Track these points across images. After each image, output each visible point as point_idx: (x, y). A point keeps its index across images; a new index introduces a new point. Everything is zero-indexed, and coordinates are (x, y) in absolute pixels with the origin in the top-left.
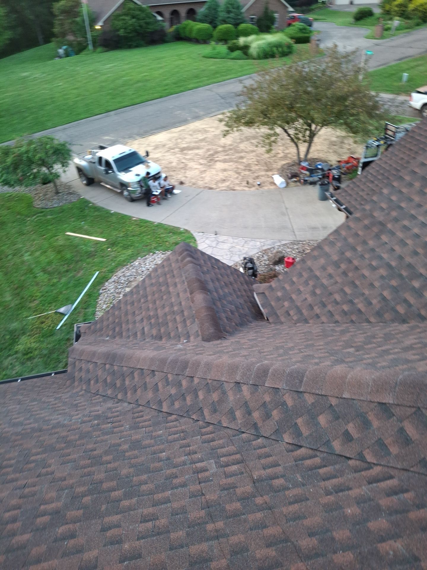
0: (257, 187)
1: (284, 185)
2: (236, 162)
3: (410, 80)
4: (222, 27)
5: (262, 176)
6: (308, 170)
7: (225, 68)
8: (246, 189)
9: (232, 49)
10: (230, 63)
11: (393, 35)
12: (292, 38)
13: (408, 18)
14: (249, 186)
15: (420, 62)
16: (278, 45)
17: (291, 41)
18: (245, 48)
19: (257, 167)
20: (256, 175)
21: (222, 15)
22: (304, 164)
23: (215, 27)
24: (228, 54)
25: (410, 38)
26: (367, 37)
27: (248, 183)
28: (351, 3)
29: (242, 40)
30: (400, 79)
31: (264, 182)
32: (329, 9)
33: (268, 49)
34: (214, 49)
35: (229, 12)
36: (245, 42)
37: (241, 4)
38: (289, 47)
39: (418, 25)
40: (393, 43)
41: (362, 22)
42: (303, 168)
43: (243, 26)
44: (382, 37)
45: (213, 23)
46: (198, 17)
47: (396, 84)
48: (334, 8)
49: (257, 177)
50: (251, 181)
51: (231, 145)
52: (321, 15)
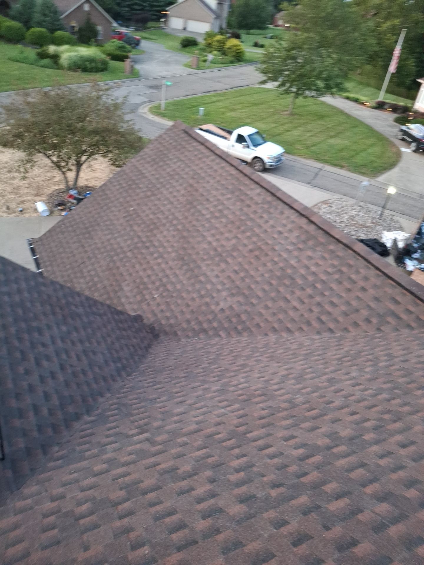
0: (17, 213)
1: (47, 213)
2: (6, 183)
3: (206, 114)
4: (36, 30)
5: (29, 201)
6: (75, 198)
7: (29, 75)
8: (5, 215)
9: (43, 56)
10: (37, 71)
11: (209, 68)
12: (109, 55)
13: (224, 54)
14: (10, 211)
15: (221, 98)
16: (91, 60)
17: (107, 58)
18: (55, 58)
19: (26, 191)
20: (22, 199)
21: (37, 17)
22: (73, 192)
23: (28, 28)
24: (36, 61)
25: (222, 73)
26: (186, 65)
27: (8, 208)
28: (185, 29)
29: (52, 49)
30: (197, 113)
31: (28, 209)
32: (163, 30)
33: (80, 63)
34: (22, 52)
35: (45, 15)
36: (55, 51)
37: (60, 9)
38: (105, 63)
39: (232, 62)
40: (206, 75)
41: (187, 49)
42: (71, 196)
43: (59, 33)
44: (198, 68)
45: (27, 24)
46: (12, 13)
47: (193, 116)
48: (167, 30)
49: (23, 202)
50: (13, 205)
51: (7, 163)
52: (154, 35)
